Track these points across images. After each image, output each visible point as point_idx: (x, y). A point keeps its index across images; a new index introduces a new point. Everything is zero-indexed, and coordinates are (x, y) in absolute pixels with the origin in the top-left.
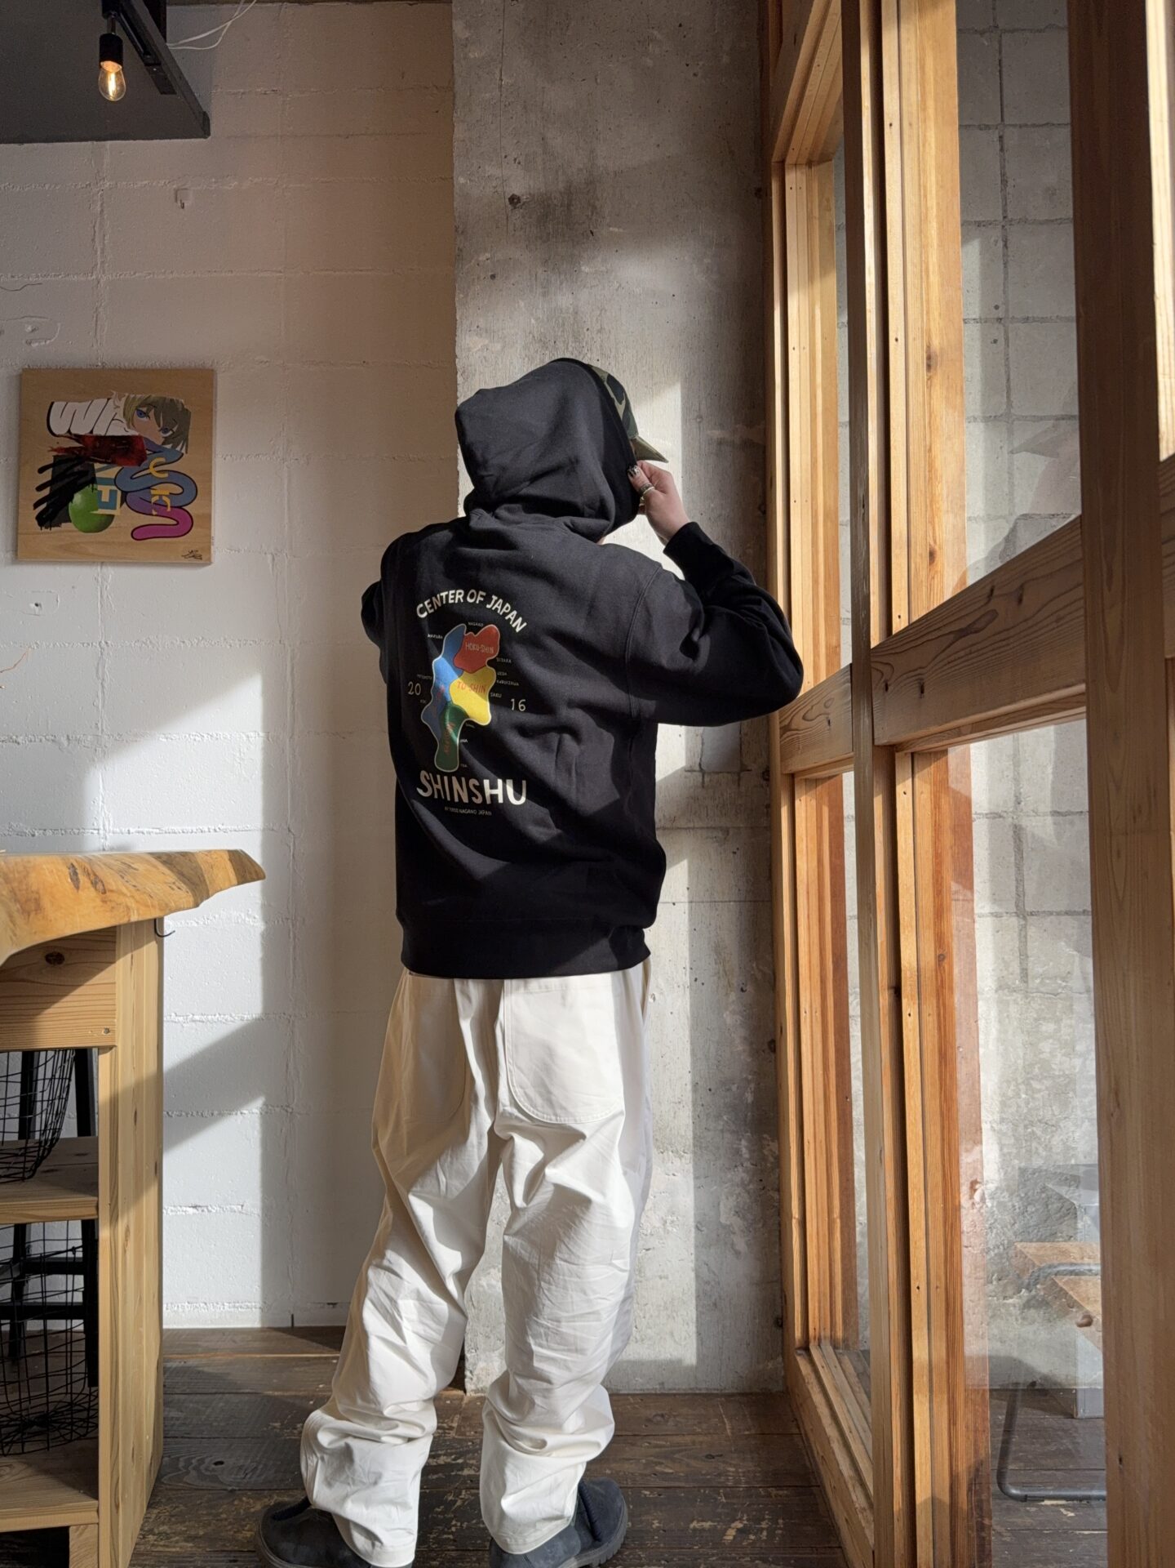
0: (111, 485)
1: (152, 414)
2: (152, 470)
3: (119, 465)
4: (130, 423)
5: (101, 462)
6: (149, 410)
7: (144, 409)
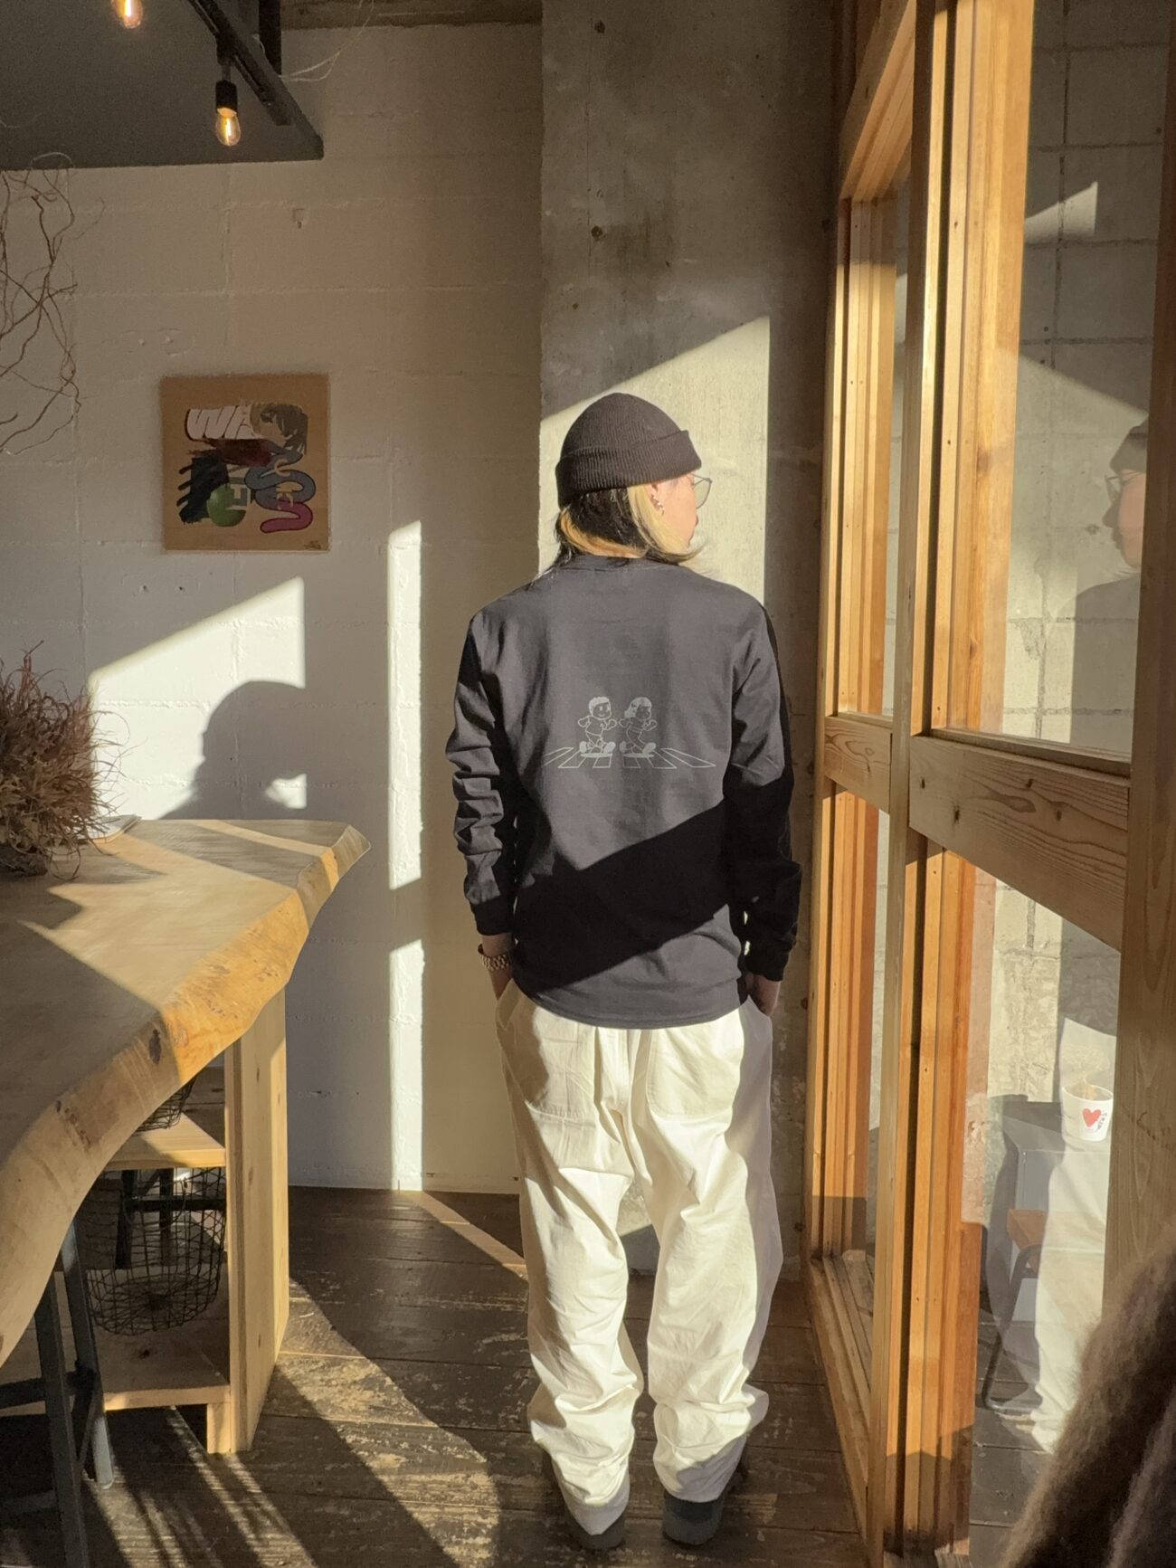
0: (240, 483)
1: (274, 419)
2: (276, 470)
3: (248, 466)
4: (257, 428)
5: (233, 464)
6: (272, 416)
7: (268, 415)
